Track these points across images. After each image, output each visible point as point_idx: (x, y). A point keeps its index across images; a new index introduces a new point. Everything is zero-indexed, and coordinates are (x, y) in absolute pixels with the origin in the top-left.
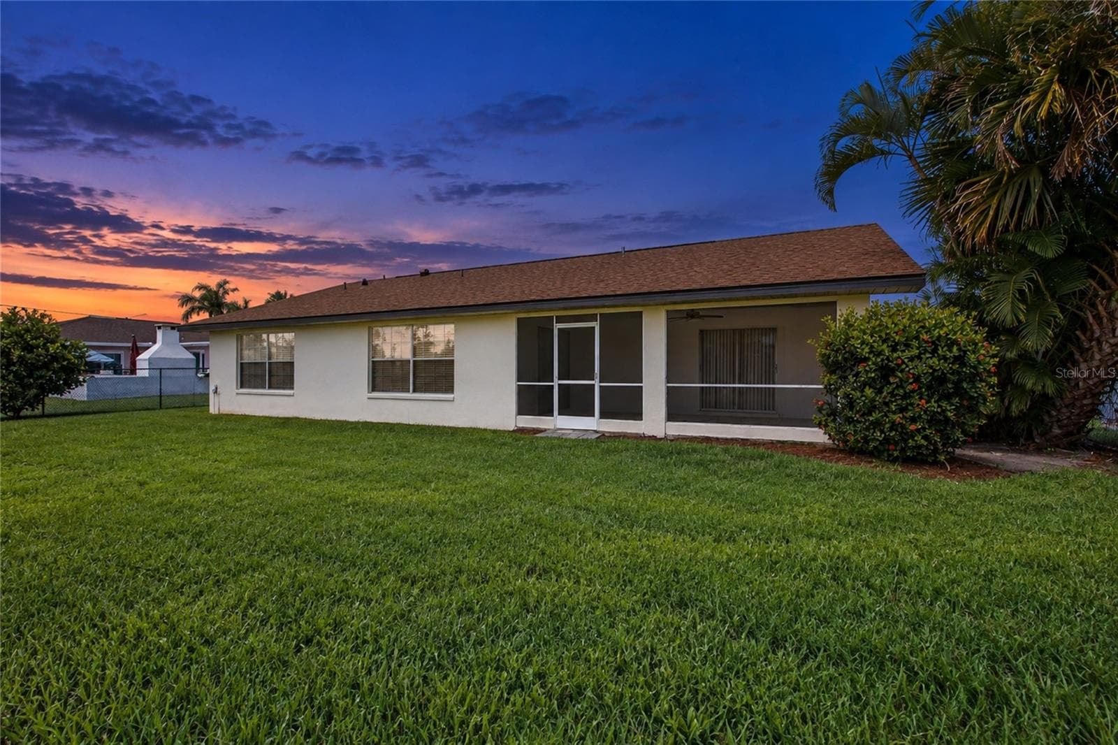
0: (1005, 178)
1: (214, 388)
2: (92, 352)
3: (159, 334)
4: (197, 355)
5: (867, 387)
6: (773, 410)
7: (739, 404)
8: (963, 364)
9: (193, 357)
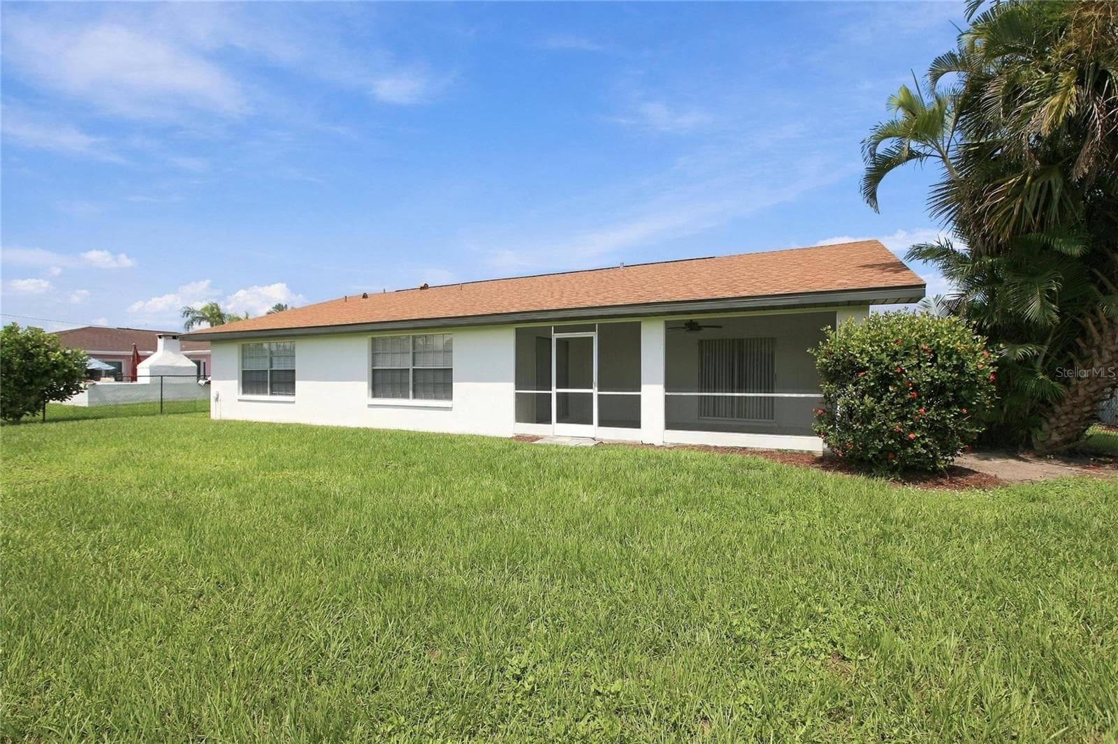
0: (1029, 178)
1: (215, 396)
2: (92, 360)
3: (161, 342)
4: (198, 363)
5: (867, 396)
6: (772, 419)
7: (738, 412)
8: (962, 373)
9: (195, 365)
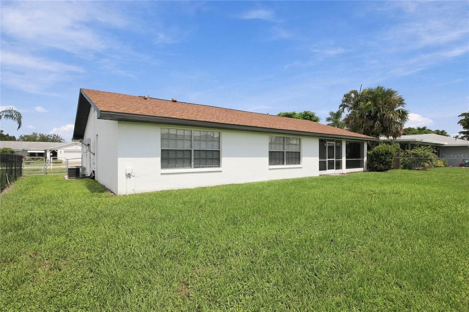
1: (128, 172)
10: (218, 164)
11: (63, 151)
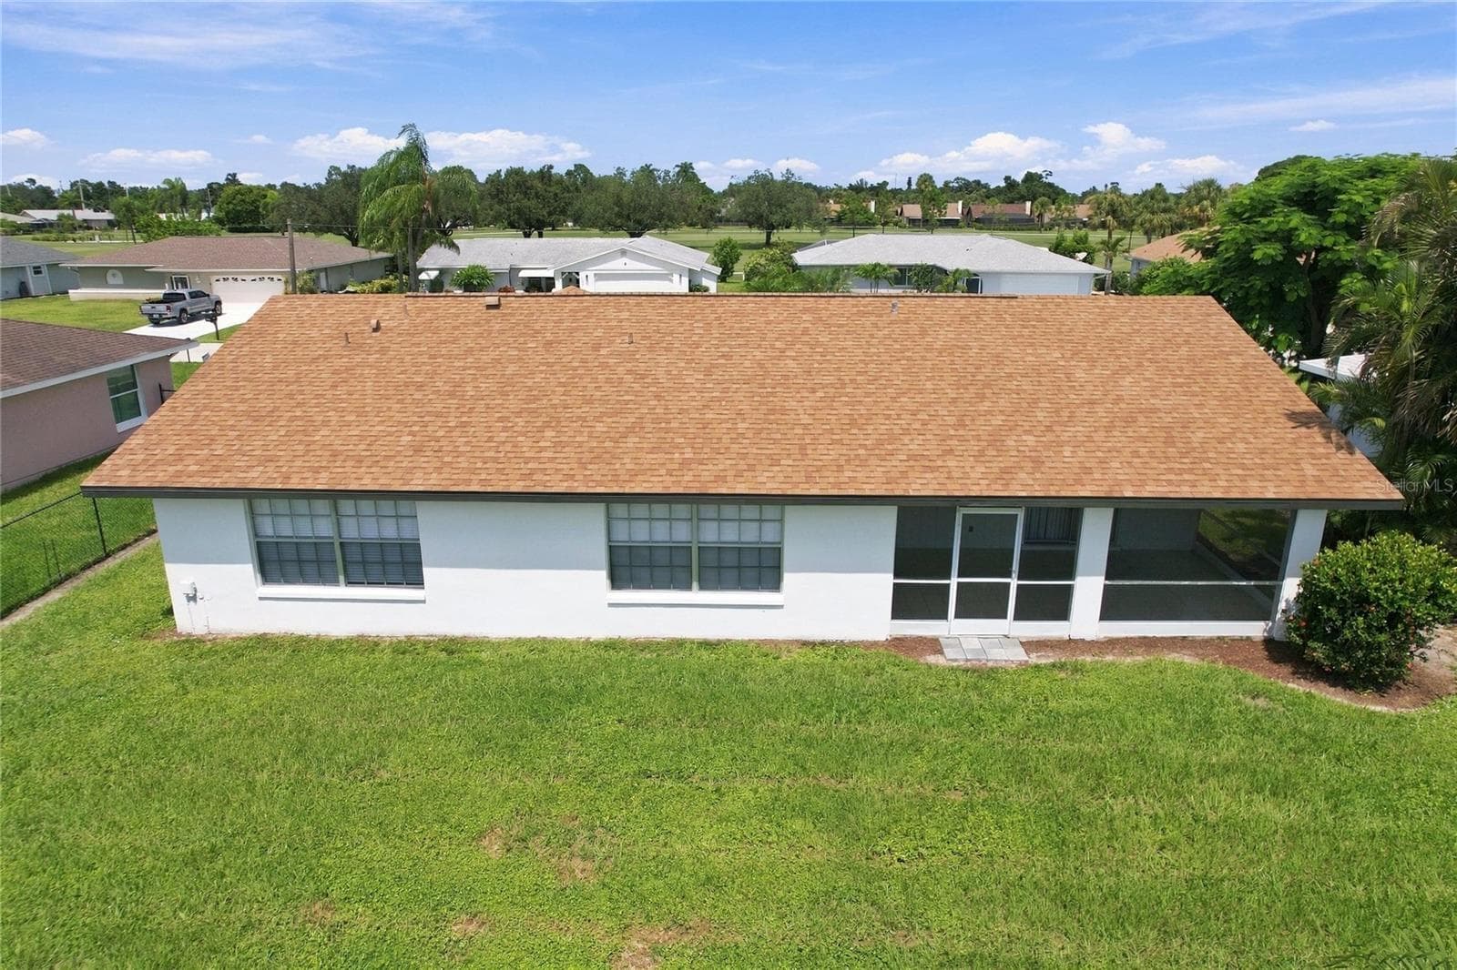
1: (187, 590)
10: (418, 582)
11: (591, 278)
